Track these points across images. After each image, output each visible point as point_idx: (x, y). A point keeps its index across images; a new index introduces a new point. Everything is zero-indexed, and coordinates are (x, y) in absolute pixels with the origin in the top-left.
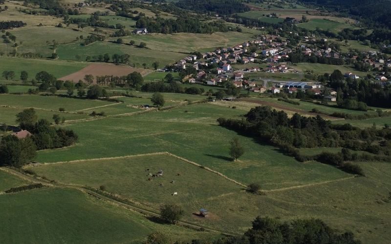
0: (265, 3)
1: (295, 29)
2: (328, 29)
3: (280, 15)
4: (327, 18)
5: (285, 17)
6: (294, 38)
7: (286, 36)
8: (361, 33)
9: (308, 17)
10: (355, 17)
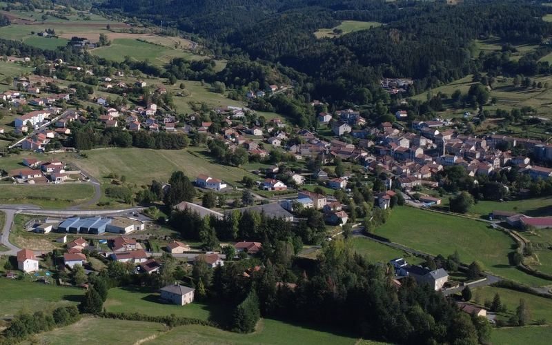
0: (36, 10)
1: (87, 59)
2: (146, 60)
3: (62, 33)
4: (143, 37)
5: (69, 36)
6: (84, 81)
7: (70, 77)
8: (205, 67)
9: (111, 36)
10: (190, 35)
